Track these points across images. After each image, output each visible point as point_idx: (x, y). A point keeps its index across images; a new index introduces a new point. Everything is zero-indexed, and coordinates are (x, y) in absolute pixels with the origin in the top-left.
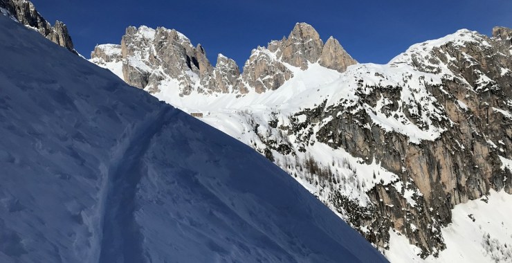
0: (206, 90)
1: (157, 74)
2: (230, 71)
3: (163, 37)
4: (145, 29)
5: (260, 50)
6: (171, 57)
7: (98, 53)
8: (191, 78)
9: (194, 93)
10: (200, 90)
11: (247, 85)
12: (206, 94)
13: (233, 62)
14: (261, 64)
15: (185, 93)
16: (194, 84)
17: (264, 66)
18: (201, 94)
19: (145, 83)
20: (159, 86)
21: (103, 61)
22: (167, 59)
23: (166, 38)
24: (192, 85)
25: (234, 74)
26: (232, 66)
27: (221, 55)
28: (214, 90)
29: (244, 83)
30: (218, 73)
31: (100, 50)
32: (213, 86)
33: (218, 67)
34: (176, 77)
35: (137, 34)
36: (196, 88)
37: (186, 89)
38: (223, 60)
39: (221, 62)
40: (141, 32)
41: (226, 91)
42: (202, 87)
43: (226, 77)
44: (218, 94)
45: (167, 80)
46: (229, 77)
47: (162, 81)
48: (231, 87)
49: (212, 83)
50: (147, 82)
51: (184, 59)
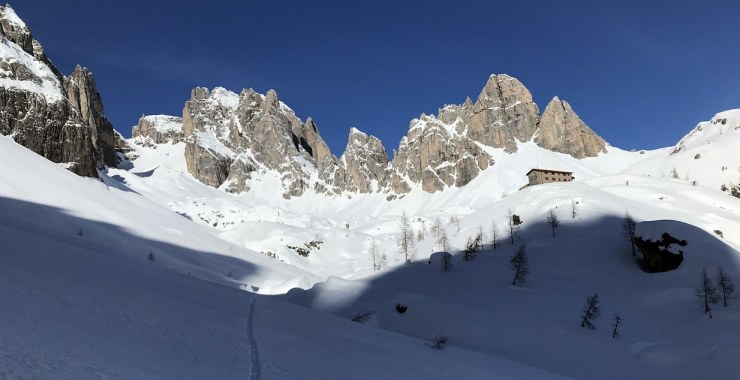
0: (330, 187)
1: (244, 161)
2: (372, 156)
3: (254, 103)
4: (222, 93)
5: (425, 120)
6: (268, 133)
7: (144, 128)
8: (303, 168)
9: (309, 193)
10: (319, 188)
11: (406, 179)
12: (329, 194)
13: (377, 142)
14: (433, 142)
15: (293, 192)
16: (309, 178)
17: (437, 144)
18: (320, 194)
19: (222, 176)
20: (247, 181)
21: (152, 142)
22: (260, 138)
23: (258, 105)
24: (304, 179)
25: (380, 161)
26: (374, 148)
27: (355, 130)
28: (343, 188)
29: (401, 175)
30: (350, 160)
31: (148, 123)
32: (342, 182)
33: (350, 149)
34: (276, 167)
35: (210, 100)
36: (312, 185)
37: (294, 185)
38: (358, 137)
39: (356, 141)
40: (215, 96)
41: (367, 189)
42: (322, 182)
43: (365, 166)
44: (352, 194)
45: (261, 171)
46: (371, 166)
47: (253, 174)
48: (374, 183)
49: (341, 176)
50: (227, 175)
51: (288, 138)
